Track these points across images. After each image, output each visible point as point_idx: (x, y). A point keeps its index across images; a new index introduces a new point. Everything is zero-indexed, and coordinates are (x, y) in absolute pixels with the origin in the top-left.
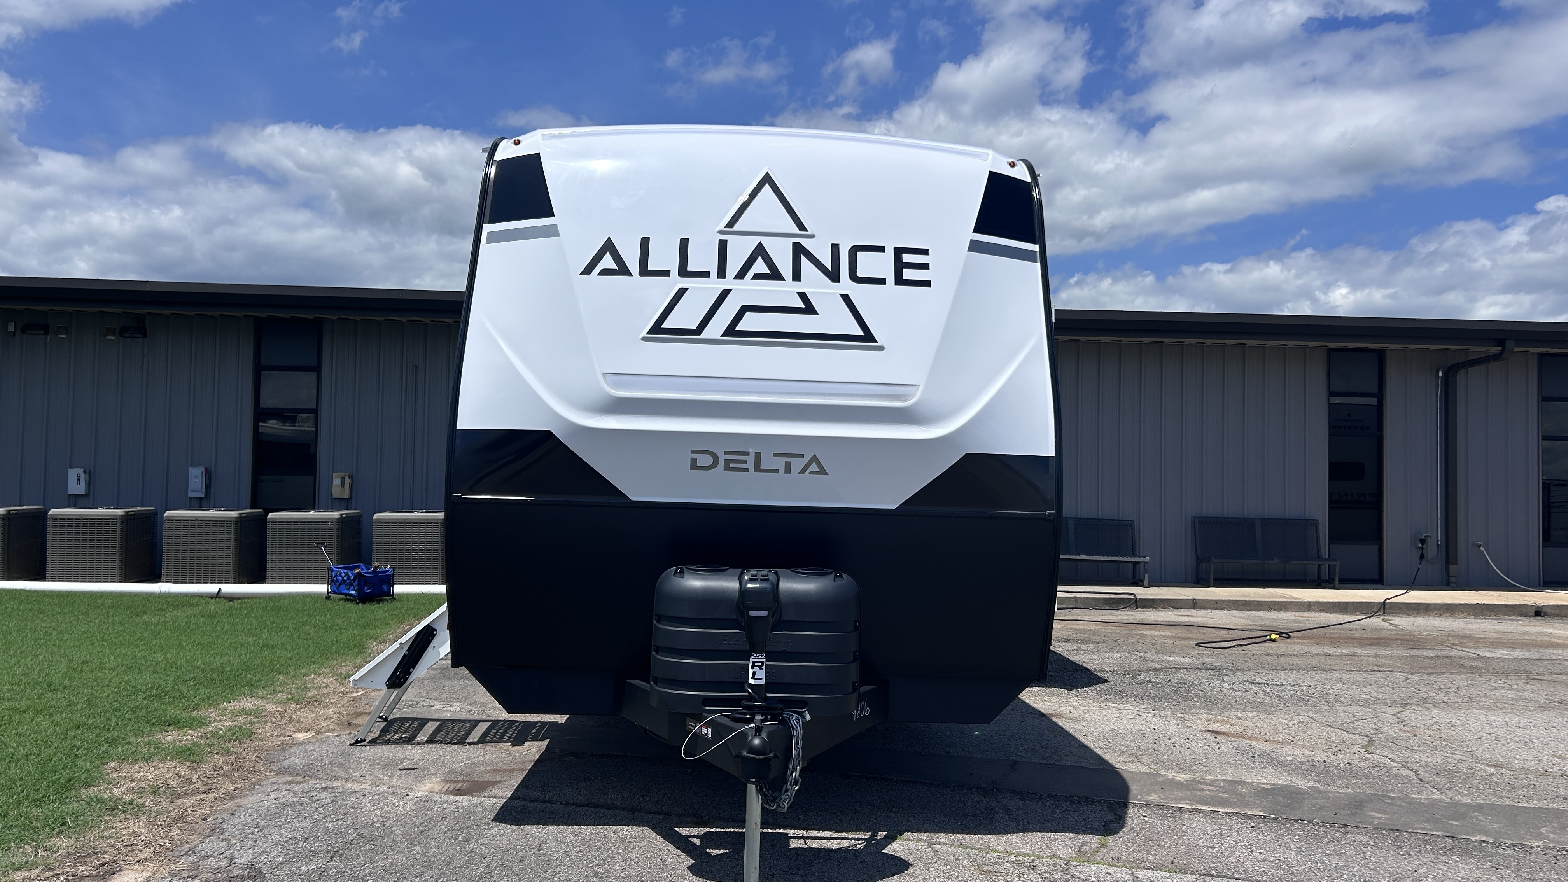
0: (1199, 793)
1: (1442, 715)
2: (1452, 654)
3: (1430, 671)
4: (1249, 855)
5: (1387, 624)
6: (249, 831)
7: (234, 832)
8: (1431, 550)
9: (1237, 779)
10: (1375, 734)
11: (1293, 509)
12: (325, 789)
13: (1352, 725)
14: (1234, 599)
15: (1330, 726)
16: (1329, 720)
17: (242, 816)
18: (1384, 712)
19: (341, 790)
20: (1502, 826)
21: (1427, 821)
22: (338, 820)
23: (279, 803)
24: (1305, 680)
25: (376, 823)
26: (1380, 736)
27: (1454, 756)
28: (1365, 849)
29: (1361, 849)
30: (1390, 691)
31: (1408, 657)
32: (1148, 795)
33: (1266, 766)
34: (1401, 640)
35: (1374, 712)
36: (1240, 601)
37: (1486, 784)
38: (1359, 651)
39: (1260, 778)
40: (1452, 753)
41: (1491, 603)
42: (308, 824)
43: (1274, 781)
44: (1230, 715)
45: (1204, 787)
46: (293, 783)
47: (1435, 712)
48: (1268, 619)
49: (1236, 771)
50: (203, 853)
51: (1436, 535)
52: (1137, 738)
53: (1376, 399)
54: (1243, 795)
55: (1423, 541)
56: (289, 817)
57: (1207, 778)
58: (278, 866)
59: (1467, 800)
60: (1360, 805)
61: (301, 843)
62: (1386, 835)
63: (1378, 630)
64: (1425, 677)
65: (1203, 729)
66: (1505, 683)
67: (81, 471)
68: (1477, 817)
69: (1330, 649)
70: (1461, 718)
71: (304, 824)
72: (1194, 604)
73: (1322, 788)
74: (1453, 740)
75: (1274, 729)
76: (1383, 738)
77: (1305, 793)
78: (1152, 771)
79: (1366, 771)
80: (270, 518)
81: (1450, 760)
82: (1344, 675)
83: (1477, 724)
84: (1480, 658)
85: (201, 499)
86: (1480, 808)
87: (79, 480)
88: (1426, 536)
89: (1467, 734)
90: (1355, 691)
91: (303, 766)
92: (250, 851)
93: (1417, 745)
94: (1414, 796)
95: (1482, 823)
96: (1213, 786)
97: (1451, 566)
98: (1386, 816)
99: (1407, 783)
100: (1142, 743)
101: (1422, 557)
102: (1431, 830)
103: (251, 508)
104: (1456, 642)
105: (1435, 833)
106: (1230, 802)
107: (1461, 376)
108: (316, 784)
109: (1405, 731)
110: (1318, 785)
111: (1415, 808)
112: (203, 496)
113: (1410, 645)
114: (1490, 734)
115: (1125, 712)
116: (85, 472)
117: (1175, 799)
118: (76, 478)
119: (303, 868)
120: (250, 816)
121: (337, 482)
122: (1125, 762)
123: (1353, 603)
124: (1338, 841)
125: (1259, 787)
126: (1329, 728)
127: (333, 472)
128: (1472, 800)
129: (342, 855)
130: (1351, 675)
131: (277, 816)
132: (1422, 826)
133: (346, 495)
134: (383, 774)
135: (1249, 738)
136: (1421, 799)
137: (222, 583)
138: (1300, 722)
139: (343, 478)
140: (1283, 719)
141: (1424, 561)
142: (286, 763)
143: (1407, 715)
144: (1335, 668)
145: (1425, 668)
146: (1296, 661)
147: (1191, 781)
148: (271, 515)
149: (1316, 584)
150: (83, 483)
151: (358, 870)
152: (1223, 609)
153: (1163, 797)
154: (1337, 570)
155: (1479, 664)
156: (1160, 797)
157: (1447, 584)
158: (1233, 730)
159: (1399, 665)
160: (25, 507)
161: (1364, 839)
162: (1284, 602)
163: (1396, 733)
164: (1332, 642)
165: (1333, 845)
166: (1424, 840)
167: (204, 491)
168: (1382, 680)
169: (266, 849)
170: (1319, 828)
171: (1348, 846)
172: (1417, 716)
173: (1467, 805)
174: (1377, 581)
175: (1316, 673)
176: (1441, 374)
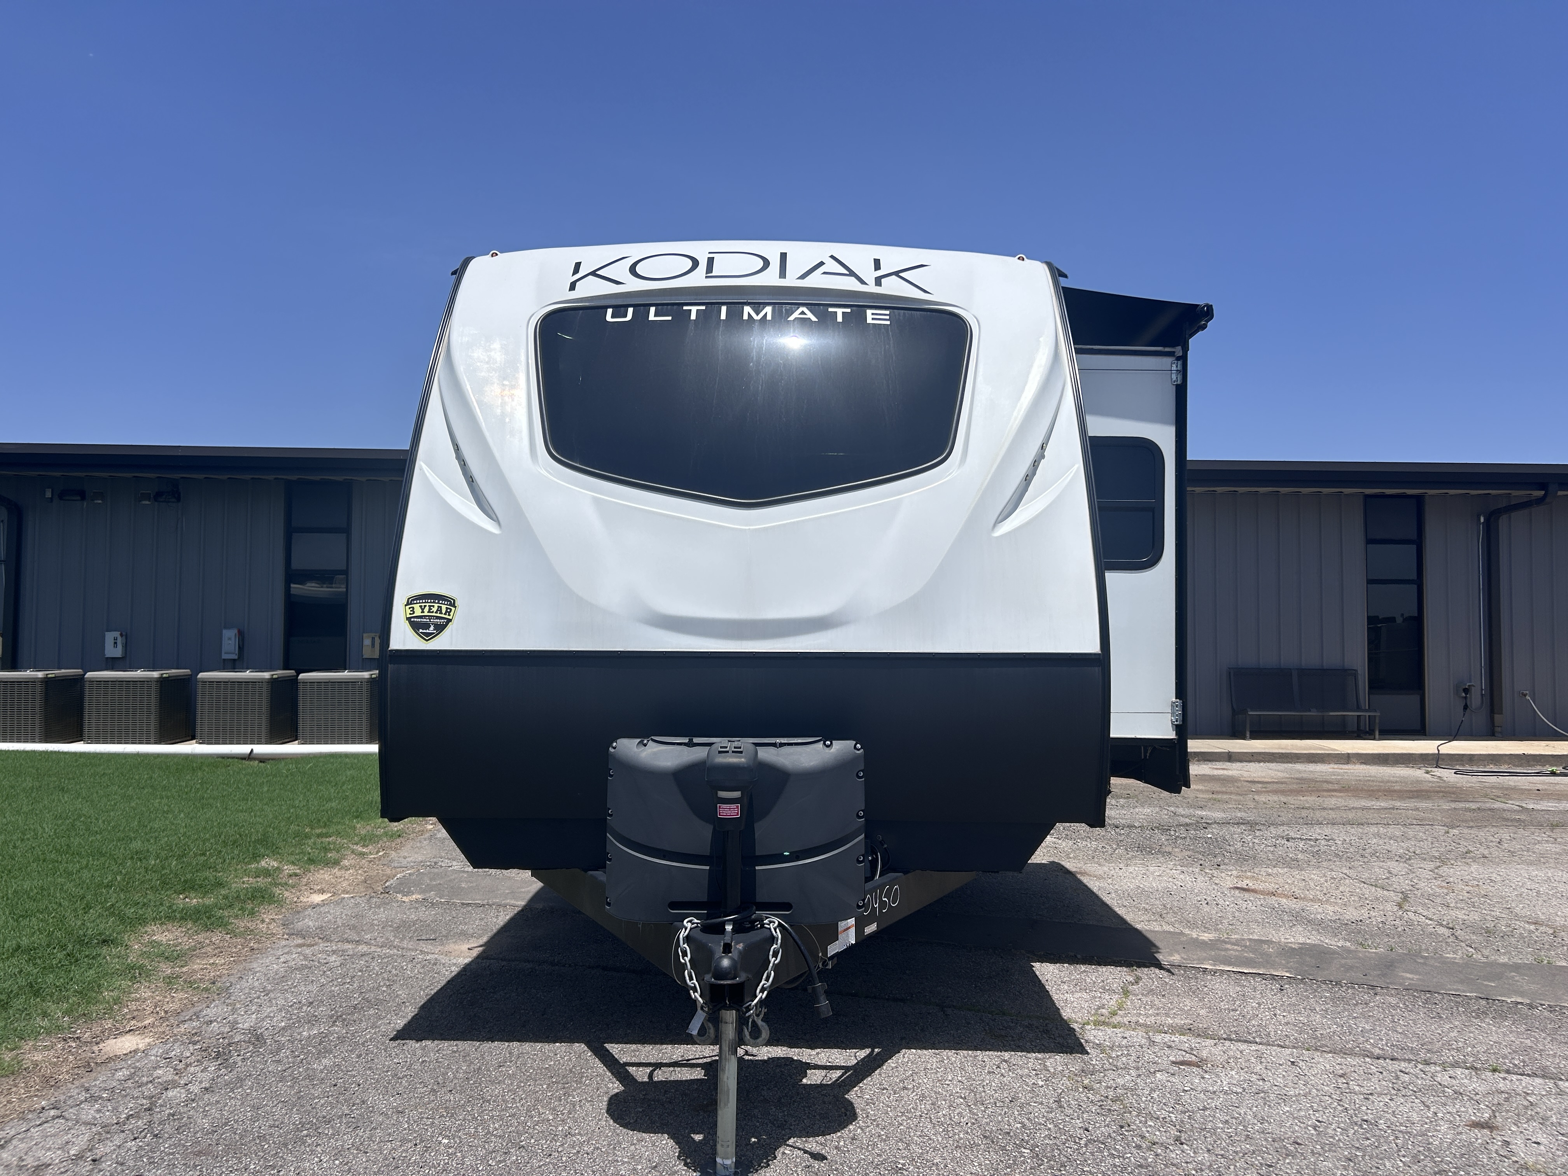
0: (1223, 953)
1: (1481, 870)
2: (1495, 806)
3: (1471, 824)
4: (1272, 1019)
5: (1427, 775)
6: (255, 996)
7: (240, 996)
8: (1475, 699)
9: (1264, 939)
10: (1410, 890)
11: (1332, 660)
12: (334, 952)
13: (1387, 881)
14: (1271, 751)
15: (1364, 883)
16: (1363, 877)
17: (249, 980)
18: (1421, 868)
19: (351, 953)
20: (1539, 986)
21: (1462, 982)
22: (345, 983)
23: (288, 966)
24: (1341, 835)
25: (382, 986)
26: (1416, 892)
27: (1493, 913)
28: (1394, 1012)
29: (1390, 1011)
30: (1428, 846)
31: (1449, 810)
32: (1172, 955)
33: (1295, 925)
34: (1443, 792)
35: (1410, 868)
36: (1276, 753)
37: (1525, 942)
38: (1398, 804)
39: (1288, 937)
40: (1490, 910)
41: (1538, 753)
42: (314, 988)
43: (1301, 940)
44: (1260, 871)
45: (1229, 946)
46: (304, 946)
47: (1474, 867)
48: (1305, 771)
49: (1264, 930)
50: (207, 1018)
51: (1479, 685)
52: (1163, 895)
53: (1415, 546)
54: (1269, 955)
55: (1466, 691)
56: (296, 981)
57: (1233, 937)
58: (280, 1031)
59: (1504, 959)
60: (1391, 966)
61: (305, 1008)
62: (1417, 997)
63: (1419, 782)
64: (1466, 831)
65: (1231, 886)
66: (1549, 836)
67: (117, 634)
68: (1513, 977)
69: (1368, 802)
70: (1501, 874)
71: (310, 988)
72: (1230, 757)
73: (1353, 948)
74: (1492, 896)
75: (1305, 886)
76: (1419, 894)
77: (1334, 952)
78: (1177, 930)
79: (1399, 929)
80: (300, 679)
81: (1488, 917)
82: (1381, 829)
83: (1518, 880)
84: (1524, 810)
85: (234, 660)
86: (1516, 968)
87: (115, 643)
88: (1469, 686)
89: (1507, 890)
90: (1393, 846)
91: (316, 929)
92: (254, 1016)
93: (1454, 901)
94: (1448, 955)
95: (1518, 983)
96: (1238, 945)
97: (1497, 717)
98: (1418, 977)
99: (1441, 942)
100: (1167, 900)
101: (1466, 707)
102: (1464, 992)
103: (284, 669)
104: (1499, 793)
105: (1468, 994)
106: (1255, 962)
107: (1503, 521)
108: (327, 947)
109: (1442, 887)
110: (1348, 944)
111: (1449, 968)
112: (236, 657)
113: (1451, 797)
114: (1531, 890)
115: (1151, 869)
116: (121, 635)
117: (1199, 960)
118: (113, 641)
119: (305, 1033)
120: (258, 980)
121: (367, 642)
122: (1149, 921)
123: (1395, 754)
124: (1366, 1004)
125: (1286, 946)
126: (1363, 884)
127: (364, 632)
128: (1509, 959)
129: (345, 1020)
130: (1389, 829)
131: (284, 979)
132: (1455, 987)
133: (376, 655)
134: (395, 936)
135: (1280, 895)
136: (1455, 958)
137: (254, 744)
138: (1332, 878)
139: (373, 639)
140: (1314, 875)
141: (1468, 710)
142: (299, 925)
143: (1444, 870)
144: (1373, 822)
145: (1466, 821)
146: (1332, 815)
147: (1216, 940)
148: (302, 676)
149: (1356, 735)
150: (120, 646)
151: (359, 1036)
152: (1259, 762)
153: (1185, 957)
154: (1377, 721)
155: (1523, 817)
156: (1182, 958)
157: (1492, 735)
158: (1260, 886)
159: (1439, 818)
160: (63, 671)
161: (1393, 1001)
162: (1322, 754)
163: (1432, 889)
164: (1370, 796)
165: (1361, 1006)
166: (1457, 1002)
167: (237, 652)
168: (1421, 834)
169: (269, 1013)
170: (1347, 990)
171: (1376, 1008)
172: (1456, 872)
173: (1504, 965)
174: (1420, 732)
175: (1352, 828)
176: (1482, 520)
